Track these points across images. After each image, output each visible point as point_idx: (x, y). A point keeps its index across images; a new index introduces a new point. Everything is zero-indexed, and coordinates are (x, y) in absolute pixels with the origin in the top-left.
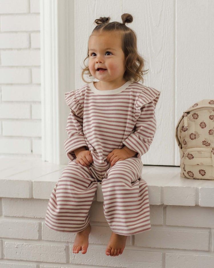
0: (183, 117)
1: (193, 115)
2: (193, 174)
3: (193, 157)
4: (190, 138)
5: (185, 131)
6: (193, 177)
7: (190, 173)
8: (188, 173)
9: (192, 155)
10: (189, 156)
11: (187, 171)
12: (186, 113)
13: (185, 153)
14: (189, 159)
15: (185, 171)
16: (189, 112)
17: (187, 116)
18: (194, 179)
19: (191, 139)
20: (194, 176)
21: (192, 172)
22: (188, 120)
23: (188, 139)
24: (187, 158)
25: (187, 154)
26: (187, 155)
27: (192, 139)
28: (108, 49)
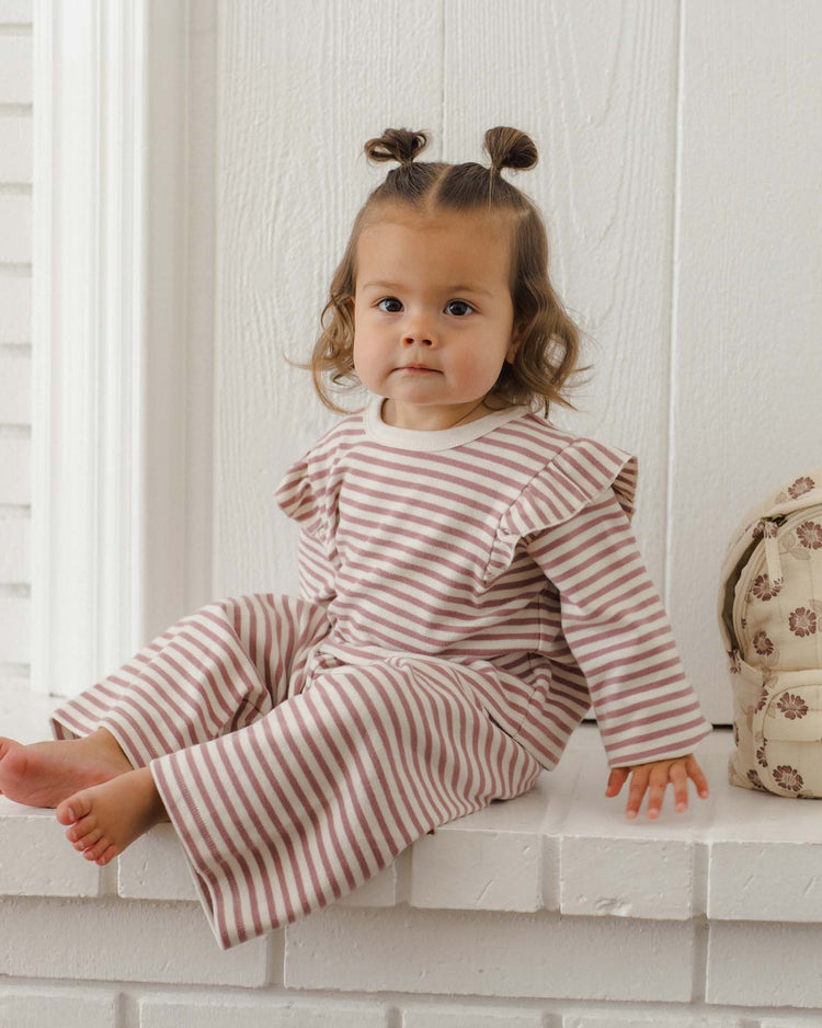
0: (759, 537)
1: (800, 532)
2: (800, 779)
3: (804, 710)
4: (791, 629)
5: (767, 598)
6: (796, 789)
7: (784, 774)
8: (776, 774)
9: (799, 700)
10: (787, 706)
11: (773, 765)
12: (770, 519)
13: (771, 692)
14: (787, 716)
15: (765, 765)
16: (784, 516)
17: (775, 533)
18: (799, 797)
19: (796, 634)
20: (804, 789)
21: (795, 771)
22: (784, 550)
23: (778, 631)
24: (778, 711)
25: (781, 696)
26: (777, 700)
27: (800, 633)
28: (460, 288)
